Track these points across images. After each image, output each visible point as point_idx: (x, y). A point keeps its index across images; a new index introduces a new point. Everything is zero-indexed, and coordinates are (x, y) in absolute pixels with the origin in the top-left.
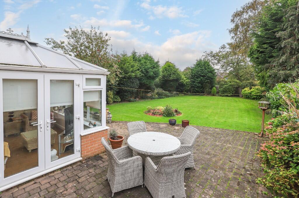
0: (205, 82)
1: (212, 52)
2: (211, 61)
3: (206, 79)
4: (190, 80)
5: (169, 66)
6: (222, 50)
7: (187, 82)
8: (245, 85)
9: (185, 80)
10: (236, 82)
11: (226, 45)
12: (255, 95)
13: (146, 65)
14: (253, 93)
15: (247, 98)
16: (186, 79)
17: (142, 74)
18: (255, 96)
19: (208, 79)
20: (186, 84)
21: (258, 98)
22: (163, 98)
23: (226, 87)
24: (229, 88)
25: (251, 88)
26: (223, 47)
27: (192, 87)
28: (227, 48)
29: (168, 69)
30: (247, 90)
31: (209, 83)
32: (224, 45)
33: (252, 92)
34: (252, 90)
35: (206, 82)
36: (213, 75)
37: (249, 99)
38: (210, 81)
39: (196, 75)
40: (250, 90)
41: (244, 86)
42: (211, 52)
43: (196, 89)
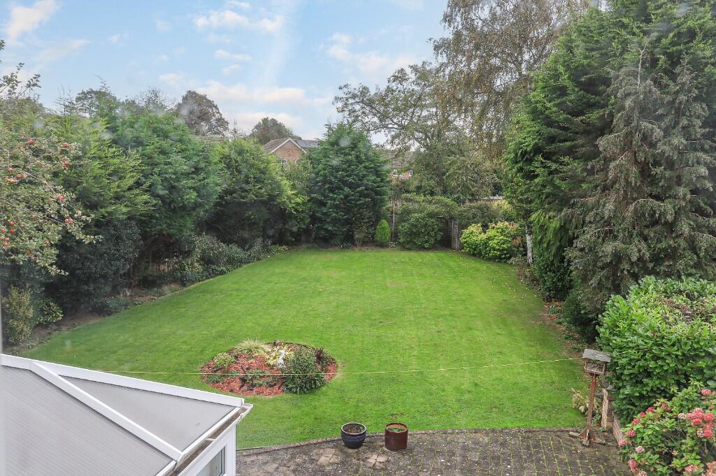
0: (356, 205)
1: (365, 90)
2: (360, 118)
3: (362, 195)
4: (307, 198)
5: (240, 153)
6: (394, 85)
7: (298, 204)
8: (470, 215)
9: (291, 195)
10: (446, 205)
11: (408, 71)
12: (498, 247)
13: (166, 164)
14: (491, 243)
15: (474, 255)
16: (296, 195)
17: (155, 202)
18: (498, 250)
19: (366, 196)
20: (296, 210)
21: (503, 256)
22: (222, 273)
23: (417, 220)
24: (426, 224)
25: (485, 227)
26: (400, 77)
27: (314, 219)
28: (410, 80)
29: (236, 162)
30: (474, 233)
31: (368, 207)
32: (402, 70)
33: (489, 239)
34: (490, 233)
35: (360, 204)
36: (382, 180)
37: (479, 257)
38: (373, 199)
39: (331, 183)
40: (485, 232)
41: (468, 219)
42: (364, 88)
43: (330, 228)
